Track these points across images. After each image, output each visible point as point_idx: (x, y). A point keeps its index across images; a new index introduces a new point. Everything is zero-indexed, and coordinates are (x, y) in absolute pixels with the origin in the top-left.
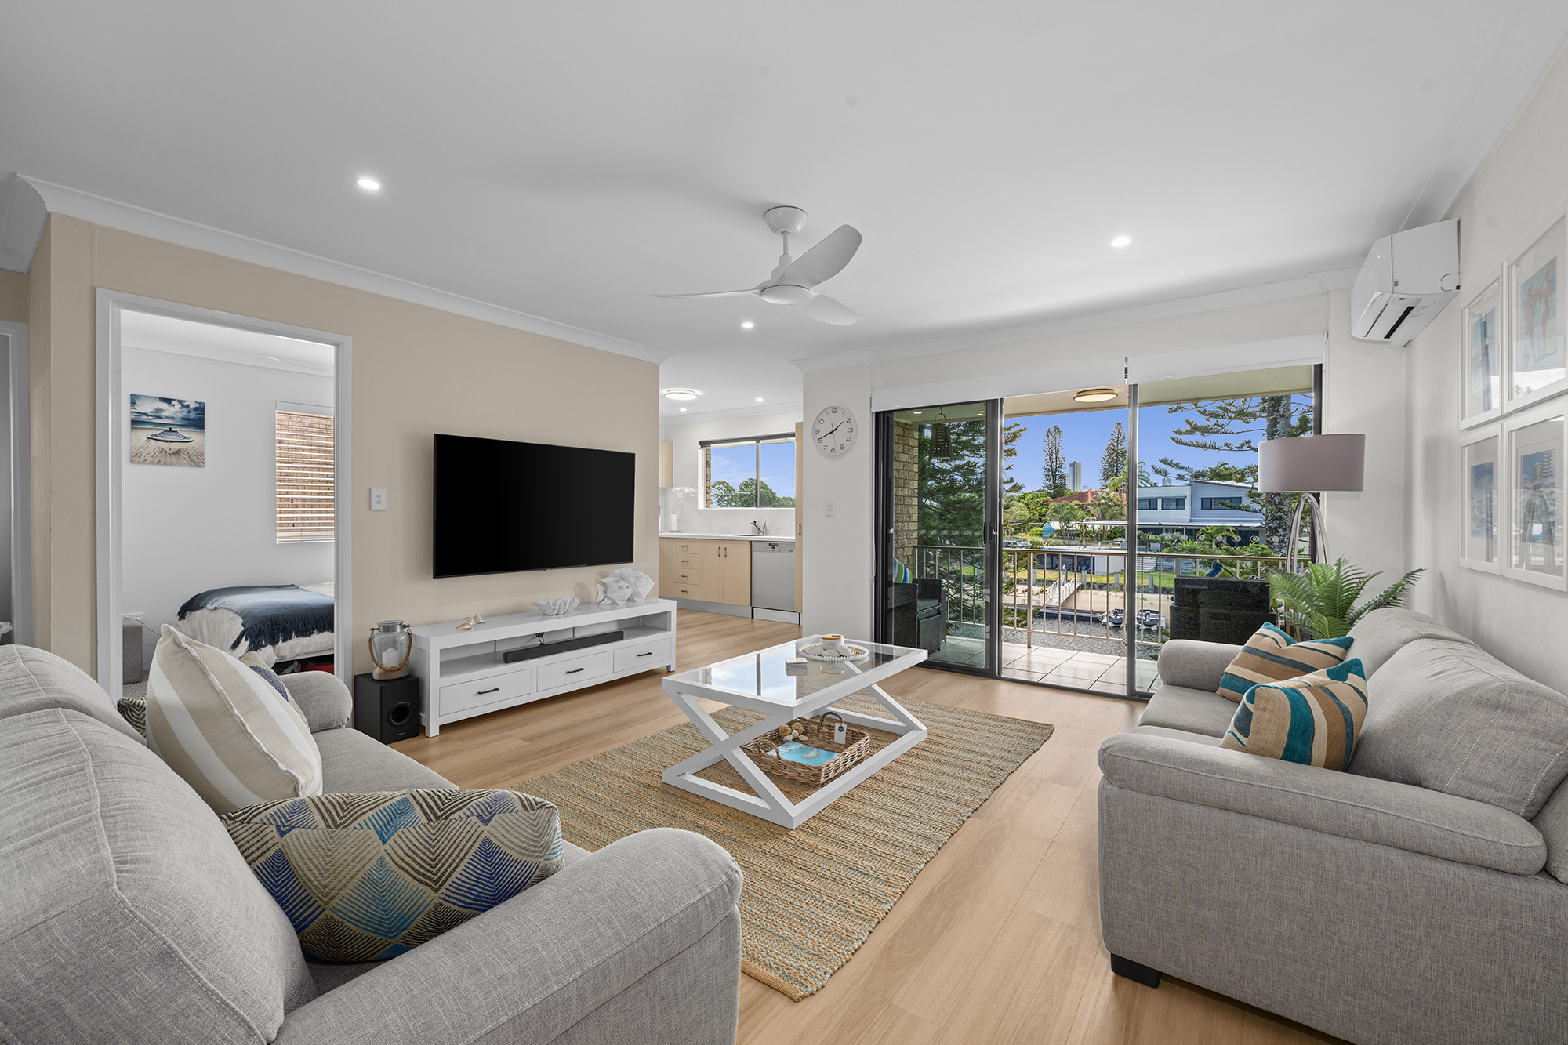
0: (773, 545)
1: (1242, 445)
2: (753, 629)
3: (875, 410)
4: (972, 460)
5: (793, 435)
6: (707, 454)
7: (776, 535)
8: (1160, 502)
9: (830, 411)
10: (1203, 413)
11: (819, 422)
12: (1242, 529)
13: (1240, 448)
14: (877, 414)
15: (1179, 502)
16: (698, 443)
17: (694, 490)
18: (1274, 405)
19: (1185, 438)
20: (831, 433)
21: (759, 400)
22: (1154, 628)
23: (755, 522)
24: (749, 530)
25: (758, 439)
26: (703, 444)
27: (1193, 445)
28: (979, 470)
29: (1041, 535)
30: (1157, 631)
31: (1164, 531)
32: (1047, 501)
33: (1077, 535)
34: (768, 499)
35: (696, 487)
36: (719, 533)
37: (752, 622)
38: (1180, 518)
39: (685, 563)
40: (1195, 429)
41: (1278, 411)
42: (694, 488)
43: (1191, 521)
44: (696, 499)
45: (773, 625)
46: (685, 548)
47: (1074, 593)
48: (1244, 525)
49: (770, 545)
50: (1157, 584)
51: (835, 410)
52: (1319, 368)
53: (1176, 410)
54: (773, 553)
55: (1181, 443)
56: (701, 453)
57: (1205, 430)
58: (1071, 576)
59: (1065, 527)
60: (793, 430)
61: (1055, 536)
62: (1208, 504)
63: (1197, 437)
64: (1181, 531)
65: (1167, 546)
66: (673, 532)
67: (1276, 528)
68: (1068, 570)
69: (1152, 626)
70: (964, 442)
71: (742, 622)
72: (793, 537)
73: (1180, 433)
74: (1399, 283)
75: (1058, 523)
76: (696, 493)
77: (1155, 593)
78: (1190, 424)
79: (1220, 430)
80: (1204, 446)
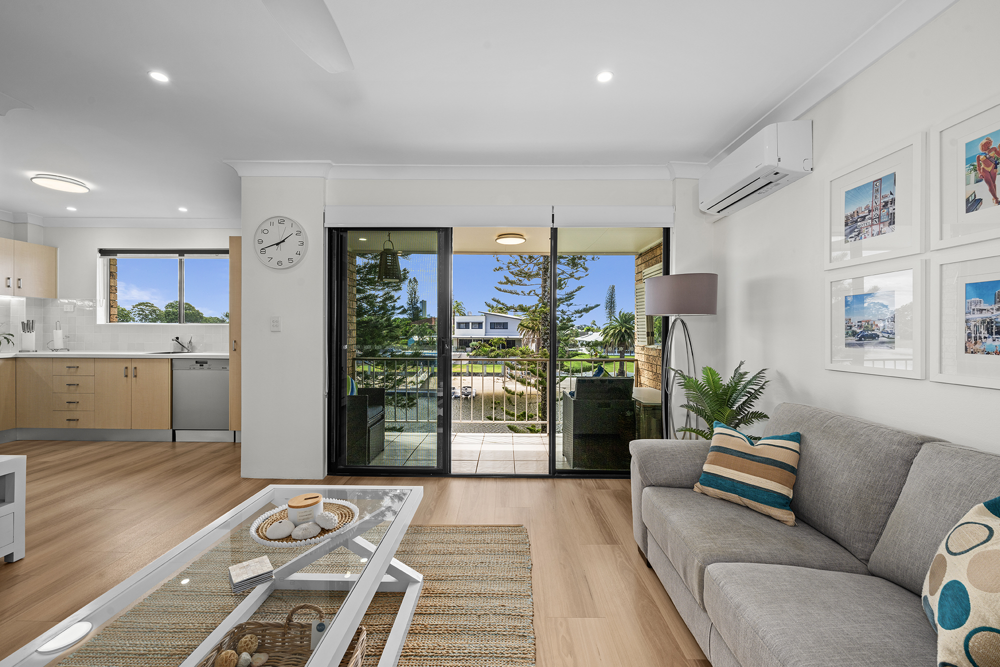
0: (201, 362)
1: (530, 292)
2: (176, 456)
3: (328, 225)
4: (373, 292)
5: (226, 252)
6: (112, 265)
7: (205, 351)
8: (471, 324)
9: (276, 221)
10: (512, 273)
11: (263, 231)
12: (508, 339)
13: (529, 294)
14: (330, 230)
15: (479, 325)
16: (97, 251)
17: (91, 304)
18: (545, 271)
19: (503, 287)
20: (277, 244)
21: (183, 209)
22: (469, 397)
23: (177, 338)
24: (170, 346)
25: (182, 252)
26: (103, 252)
27: (506, 291)
28: (379, 300)
29: (407, 344)
30: (470, 398)
31: (473, 341)
32: (409, 323)
33: (428, 344)
34: (194, 317)
35: (93, 298)
36: (129, 350)
37: (174, 447)
38: (480, 333)
39: (72, 388)
40: (508, 281)
41: (547, 275)
42: (92, 301)
43: (485, 335)
44: (93, 313)
45: (201, 447)
46: (72, 370)
47: (428, 379)
48: (509, 337)
49: (197, 362)
50: (470, 371)
51: (282, 221)
52: (667, 231)
53: (498, 270)
54: (201, 371)
55: (500, 290)
56: (101, 263)
57: (512, 283)
58: (426, 369)
59: (421, 339)
60: (226, 246)
61: (415, 344)
62: (494, 326)
63: (509, 287)
64: (481, 340)
65: (475, 349)
66: (57, 350)
67: (546, 339)
68: (424, 365)
69: (468, 395)
70: (369, 279)
71: (158, 449)
72: (225, 353)
73: (501, 283)
74: (781, 160)
75: (417, 337)
76: (95, 308)
77: (469, 376)
78: (506, 278)
79: (520, 283)
80: (511, 292)
